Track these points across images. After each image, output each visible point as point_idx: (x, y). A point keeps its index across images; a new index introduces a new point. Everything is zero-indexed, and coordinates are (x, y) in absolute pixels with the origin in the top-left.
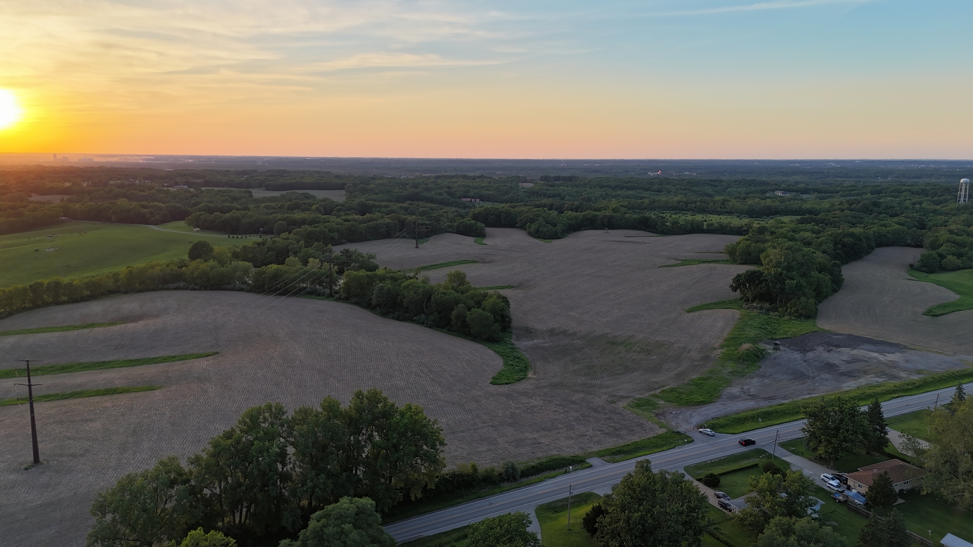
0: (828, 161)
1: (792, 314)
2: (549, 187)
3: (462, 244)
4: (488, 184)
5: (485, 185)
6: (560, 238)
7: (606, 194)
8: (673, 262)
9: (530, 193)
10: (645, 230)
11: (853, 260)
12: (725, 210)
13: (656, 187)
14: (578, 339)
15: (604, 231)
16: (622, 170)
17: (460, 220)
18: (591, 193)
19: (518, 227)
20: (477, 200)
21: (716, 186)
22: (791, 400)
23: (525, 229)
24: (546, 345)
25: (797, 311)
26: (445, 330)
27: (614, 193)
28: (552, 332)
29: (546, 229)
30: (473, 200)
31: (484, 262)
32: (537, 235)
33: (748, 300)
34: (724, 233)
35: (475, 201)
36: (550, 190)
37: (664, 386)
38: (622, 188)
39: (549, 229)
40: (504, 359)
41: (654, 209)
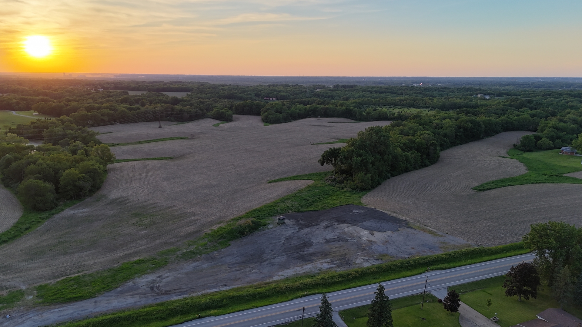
0: (537, 78)
6: (282, 123)
8: (333, 140)
10: (349, 118)
11: (472, 141)
12: (425, 106)
15: (317, 118)
25: (356, 185)
28: (113, 201)
35: (272, 99)
36: (328, 93)
41: (378, 104)
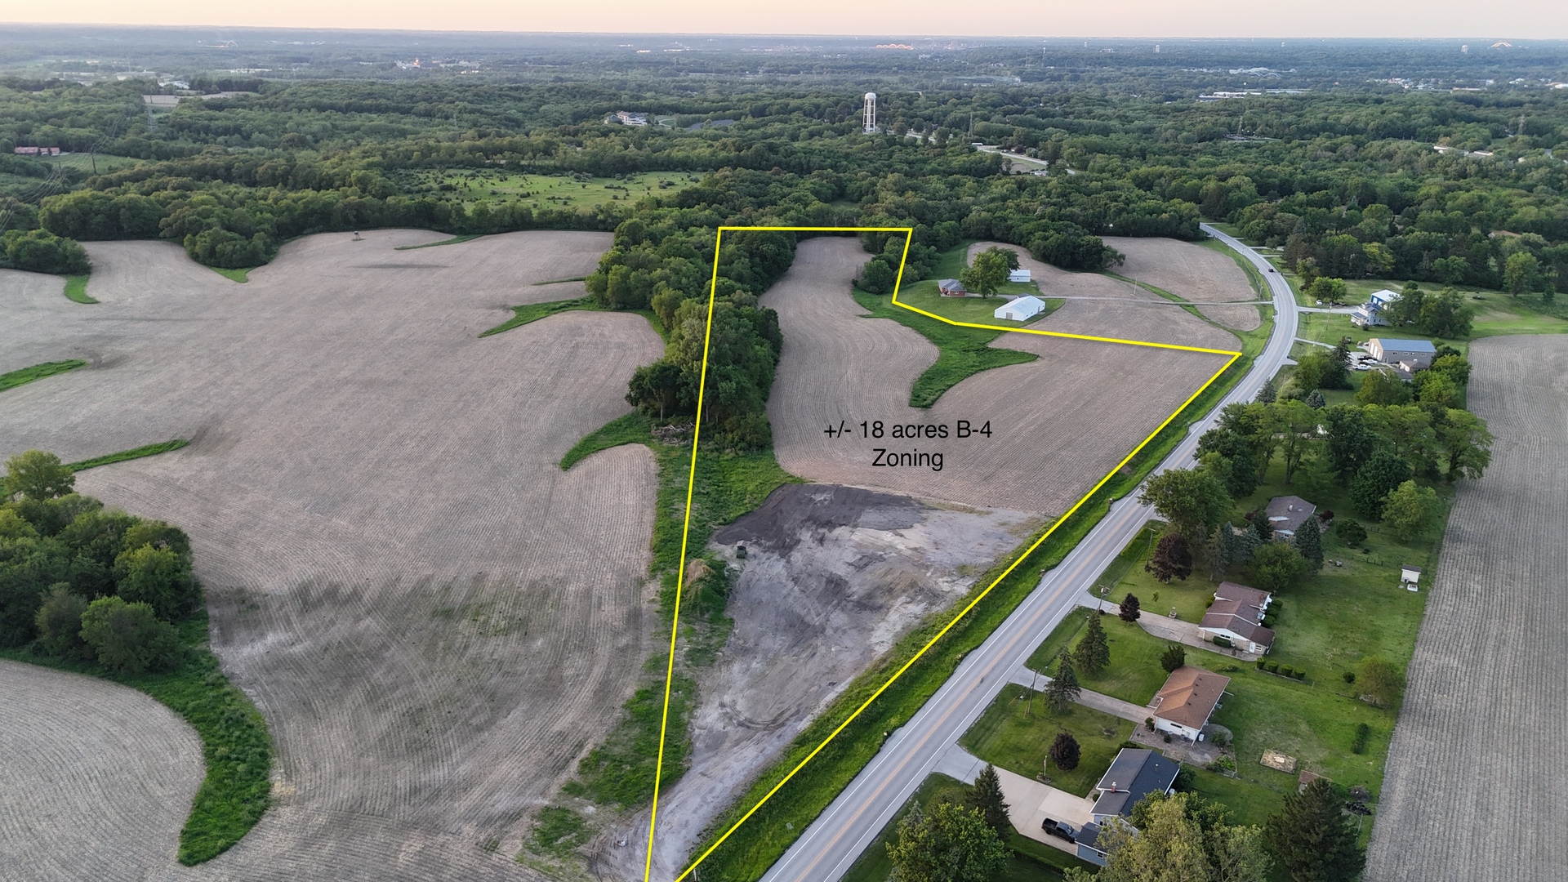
1: (737, 445)
2: (212, 113)
3: (33, 308)
4: (73, 107)
5: (66, 108)
6: (265, 263)
7: (335, 127)
8: (502, 317)
9: (173, 126)
10: (429, 228)
13: (422, 106)
14: (368, 613)
15: (351, 235)
16: (349, 58)
17: (20, 239)
18: (304, 125)
19: (164, 238)
20: (52, 149)
21: (521, 100)
22: (810, 717)
23: (181, 244)
24: (298, 649)
25: (742, 439)
26: (24, 652)
27: (347, 124)
28: (306, 600)
29: (230, 247)
30: (44, 151)
31: (99, 366)
32: (213, 260)
33: (656, 415)
34: (568, 228)
35: (50, 152)
36: (217, 120)
37: (580, 746)
38: (360, 110)
39: (238, 246)
40: (203, 734)
41: (430, 166)
